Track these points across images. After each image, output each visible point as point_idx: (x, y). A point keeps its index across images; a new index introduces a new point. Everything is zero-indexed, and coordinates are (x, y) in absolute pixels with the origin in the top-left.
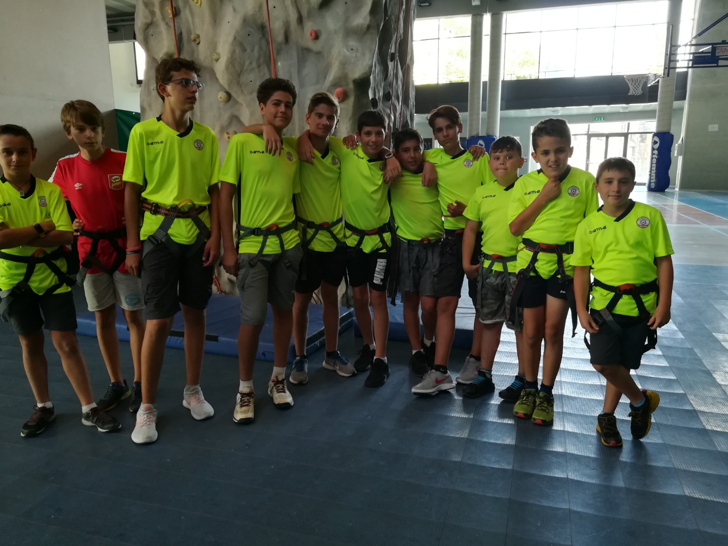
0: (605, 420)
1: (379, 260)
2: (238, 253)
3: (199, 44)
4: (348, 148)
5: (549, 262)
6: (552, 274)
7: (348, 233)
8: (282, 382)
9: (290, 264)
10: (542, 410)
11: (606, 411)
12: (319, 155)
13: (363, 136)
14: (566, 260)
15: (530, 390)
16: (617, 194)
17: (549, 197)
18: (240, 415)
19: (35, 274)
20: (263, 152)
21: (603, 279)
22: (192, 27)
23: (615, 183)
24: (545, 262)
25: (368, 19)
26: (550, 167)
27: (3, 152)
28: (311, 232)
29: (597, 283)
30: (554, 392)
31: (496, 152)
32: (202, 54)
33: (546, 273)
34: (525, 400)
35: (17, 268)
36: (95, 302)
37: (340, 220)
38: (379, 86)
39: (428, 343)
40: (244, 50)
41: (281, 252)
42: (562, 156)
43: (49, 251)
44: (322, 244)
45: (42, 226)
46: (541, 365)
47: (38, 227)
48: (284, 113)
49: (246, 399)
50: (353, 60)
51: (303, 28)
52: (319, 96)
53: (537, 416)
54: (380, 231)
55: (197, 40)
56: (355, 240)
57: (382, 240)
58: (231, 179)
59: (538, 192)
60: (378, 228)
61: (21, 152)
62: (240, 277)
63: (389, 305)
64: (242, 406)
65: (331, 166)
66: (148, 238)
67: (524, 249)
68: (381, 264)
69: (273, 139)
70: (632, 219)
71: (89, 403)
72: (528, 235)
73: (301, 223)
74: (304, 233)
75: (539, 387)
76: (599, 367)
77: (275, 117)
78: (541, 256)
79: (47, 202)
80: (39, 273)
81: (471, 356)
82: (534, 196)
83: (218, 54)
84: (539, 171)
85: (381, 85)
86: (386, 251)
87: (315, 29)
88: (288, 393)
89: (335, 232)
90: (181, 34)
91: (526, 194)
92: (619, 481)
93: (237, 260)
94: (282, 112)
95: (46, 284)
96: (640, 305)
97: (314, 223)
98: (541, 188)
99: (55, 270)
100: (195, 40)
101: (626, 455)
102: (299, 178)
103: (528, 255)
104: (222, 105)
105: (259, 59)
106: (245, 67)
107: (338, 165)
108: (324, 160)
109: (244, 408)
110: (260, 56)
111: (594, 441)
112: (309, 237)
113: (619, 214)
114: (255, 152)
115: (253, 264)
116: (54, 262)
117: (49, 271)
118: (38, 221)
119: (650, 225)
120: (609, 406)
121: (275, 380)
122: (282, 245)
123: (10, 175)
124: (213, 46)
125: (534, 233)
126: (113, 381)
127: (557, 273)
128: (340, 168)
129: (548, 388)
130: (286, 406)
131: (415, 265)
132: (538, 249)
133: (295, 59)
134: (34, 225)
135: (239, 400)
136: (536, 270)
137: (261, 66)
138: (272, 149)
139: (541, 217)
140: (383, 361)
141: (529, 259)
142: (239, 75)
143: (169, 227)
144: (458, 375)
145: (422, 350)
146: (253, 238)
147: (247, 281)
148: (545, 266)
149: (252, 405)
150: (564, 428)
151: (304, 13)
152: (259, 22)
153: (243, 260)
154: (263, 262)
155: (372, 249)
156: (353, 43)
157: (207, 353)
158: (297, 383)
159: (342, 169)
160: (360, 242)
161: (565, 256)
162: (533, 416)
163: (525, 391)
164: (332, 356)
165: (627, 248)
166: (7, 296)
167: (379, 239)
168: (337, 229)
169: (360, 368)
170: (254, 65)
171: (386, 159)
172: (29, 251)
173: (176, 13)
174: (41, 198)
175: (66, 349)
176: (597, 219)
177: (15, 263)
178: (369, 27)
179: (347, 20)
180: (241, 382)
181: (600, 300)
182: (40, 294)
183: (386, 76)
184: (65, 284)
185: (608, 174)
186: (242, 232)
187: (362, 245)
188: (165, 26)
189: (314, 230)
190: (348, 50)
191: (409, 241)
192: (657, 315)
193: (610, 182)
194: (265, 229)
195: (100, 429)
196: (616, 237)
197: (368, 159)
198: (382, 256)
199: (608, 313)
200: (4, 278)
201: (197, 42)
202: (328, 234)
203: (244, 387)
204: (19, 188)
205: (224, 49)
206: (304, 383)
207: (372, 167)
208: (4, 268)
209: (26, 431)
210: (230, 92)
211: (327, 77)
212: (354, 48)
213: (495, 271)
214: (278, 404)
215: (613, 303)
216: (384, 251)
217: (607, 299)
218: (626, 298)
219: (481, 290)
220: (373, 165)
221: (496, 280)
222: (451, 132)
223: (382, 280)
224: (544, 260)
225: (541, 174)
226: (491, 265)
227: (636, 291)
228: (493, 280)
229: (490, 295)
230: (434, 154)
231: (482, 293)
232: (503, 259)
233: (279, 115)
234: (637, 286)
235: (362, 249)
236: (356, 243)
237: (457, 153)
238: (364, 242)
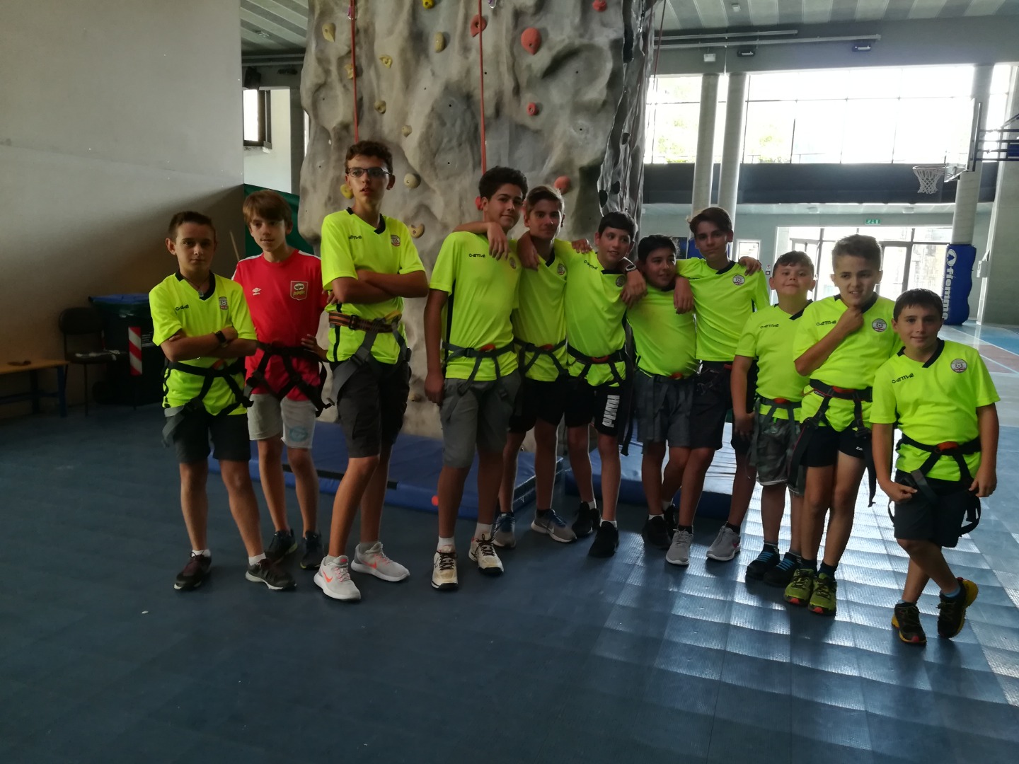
0: (904, 611)
1: (609, 397)
2: (445, 378)
3: (384, 113)
4: (578, 252)
5: (843, 410)
6: (848, 425)
7: (572, 359)
8: (489, 542)
9: (505, 394)
10: (822, 595)
11: (907, 600)
12: (543, 261)
14: (865, 410)
15: (807, 570)
16: (921, 335)
17: (848, 330)
18: (441, 578)
19: (211, 389)
20: (484, 256)
22: (376, 91)
23: (919, 321)
24: (839, 410)
25: (605, 92)
26: (850, 292)
27: (184, 243)
28: (529, 356)
29: (906, 440)
32: (388, 125)
33: (840, 424)
34: (799, 583)
35: (192, 381)
36: (258, 429)
37: (563, 343)
40: (443, 124)
41: (496, 379)
42: (865, 281)
43: (230, 362)
44: (542, 371)
45: (224, 334)
47: (220, 335)
49: (447, 560)
50: (581, 143)
51: (519, 101)
52: (539, 191)
53: (816, 602)
54: (611, 359)
55: (382, 109)
56: (579, 368)
57: (614, 371)
58: (446, 287)
59: (834, 322)
60: (609, 356)
61: (204, 244)
62: (445, 407)
64: (442, 569)
65: (556, 275)
67: (813, 393)
68: (612, 402)
69: (499, 239)
70: (945, 362)
71: (258, 553)
72: (816, 375)
74: (521, 358)
75: (819, 567)
76: (904, 541)
77: (501, 215)
78: (833, 402)
79: (229, 304)
80: (216, 388)
81: (729, 526)
82: (830, 327)
83: (409, 127)
84: (837, 298)
85: (609, 175)
86: (618, 385)
87: (536, 102)
88: (496, 557)
89: (558, 357)
90: (361, 99)
91: (818, 324)
92: (924, 684)
93: (444, 386)
94: (509, 210)
95: (223, 402)
96: (963, 467)
97: (533, 345)
98: (837, 318)
99: (234, 386)
100: (379, 108)
101: (930, 655)
103: (818, 401)
104: (408, 190)
105: (460, 136)
106: (443, 145)
107: (564, 275)
108: (548, 268)
109: (445, 572)
110: (462, 132)
111: (890, 637)
112: (527, 362)
114: (475, 255)
115: (463, 392)
116: (233, 376)
117: (227, 387)
118: (219, 328)
119: (967, 370)
120: (910, 594)
121: (481, 539)
122: (497, 370)
123: (188, 272)
124: (403, 117)
125: (825, 374)
126: (277, 529)
127: (853, 424)
128: (566, 278)
129: (830, 568)
130: (494, 572)
131: (663, 408)
132: (830, 393)
133: (506, 138)
134: (215, 332)
135: (439, 562)
136: (827, 420)
137: (463, 145)
138: (497, 251)
139: (836, 355)
140: (612, 525)
141: (818, 406)
142: (434, 155)
144: (710, 549)
146: (464, 360)
147: (454, 412)
148: (838, 415)
149: (455, 568)
150: (851, 618)
151: (523, 81)
152: (464, 90)
153: (451, 387)
154: (474, 390)
155: (600, 381)
156: (582, 121)
159: (569, 278)
160: (585, 372)
161: (864, 404)
162: (811, 603)
163: (800, 571)
164: (544, 515)
165: (945, 400)
166: (177, 415)
167: (610, 370)
168: (560, 353)
169: (580, 534)
170: (454, 143)
171: (627, 272)
172: (208, 363)
173: (358, 72)
174: (222, 299)
175: (238, 483)
176: (902, 365)
177: (190, 375)
178: (605, 103)
179: (577, 93)
180: (440, 539)
181: (912, 461)
182: (215, 414)
183: (616, 163)
184: (241, 404)
185: (909, 311)
186: (450, 352)
187: (587, 376)
188: (342, 89)
189: (533, 354)
190: (575, 130)
191: (656, 376)
192: (980, 479)
193: (912, 320)
194: (479, 350)
195: (270, 587)
196: (927, 386)
197: (603, 269)
198: (614, 391)
199: (921, 476)
200: (174, 392)
201: (382, 111)
202: (550, 360)
203: (444, 545)
204: (197, 287)
205: (418, 121)
206: (512, 546)
207: (606, 279)
208: (176, 380)
209: (182, 583)
210: (421, 175)
211: (547, 163)
212: (584, 128)
213: (778, 419)
214: (486, 568)
215: (928, 465)
216: (616, 385)
217: (921, 460)
218: (945, 460)
219: (758, 443)
220: (609, 277)
221: (779, 429)
222: (718, 240)
223: (613, 422)
224: (838, 408)
225: (839, 300)
226: (772, 412)
227: (957, 451)
228: (774, 430)
229: (770, 450)
230: (691, 267)
231: (760, 447)
232: (791, 405)
233: (506, 213)
234: (960, 444)
235: (586, 381)
236: (580, 372)
237: (724, 266)
238: (589, 371)
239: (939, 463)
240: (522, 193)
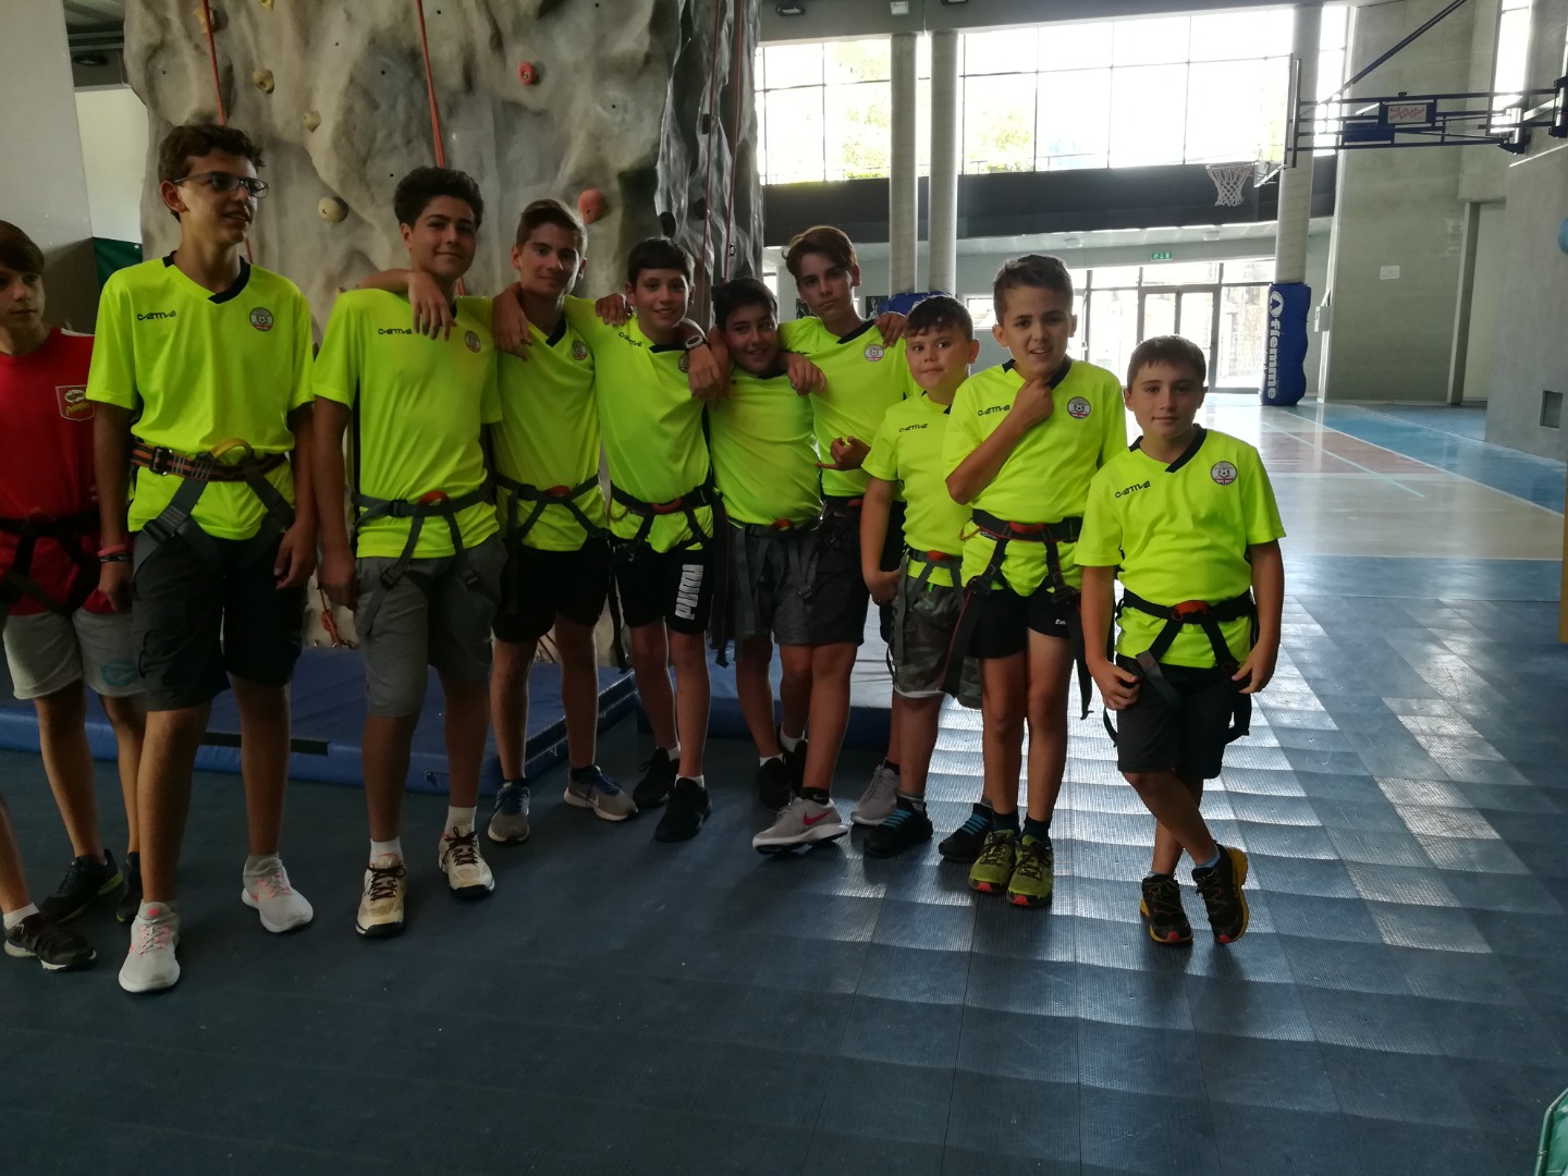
0: (1156, 890)
1: (685, 567)
2: (356, 558)
3: (270, 91)
4: (607, 323)
5: (1029, 560)
6: (1037, 585)
7: (618, 509)
8: (468, 840)
9: (475, 579)
10: (1028, 874)
11: (1162, 871)
12: (542, 337)
13: (641, 291)
14: (1064, 556)
15: (1004, 832)
17: (1029, 420)
18: (370, 917)
20: (409, 332)
21: (1143, 591)
22: (254, 53)
23: (1165, 390)
24: (1021, 561)
25: (647, 40)
26: (1031, 352)
28: (527, 507)
29: (1131, 599)
30: (1053, 834)
31: (916, 334)
32: (280, 110)
33: (1025, 583)
34: (992, 855)
36: (33, 679)
37: (595, 480)
38: (678, 186)
39: (790, 744)
40: (373, 105)
41: (453, 552)
42: (1055, 330)
44: (552, 533)
46: (1023, 776)
48: (455, 245)
49: (384, 881)
50: (616, 130)
51: (503, 59)
52: (541, 208)
53: (1019, 888)
54: (687, 503)
55: (266, 84)
56: (634, 524)
57: (693, 524)
59: (1007, 408)
60: (683, 497)
62: (362, 611)
64: (375, 897)
65: (570, 362)
66: (145, 527)
67: (978, 535)
68: (691, 575)
69: (431, 303)
70: (1202, 463)
71: (18, 904)
72: (982, 502)
74: (510, 510)
75: (1022, 824)
77: (435, 251)
78: (1012, 547)
81: (886, 766)
82: (998, 419)
83: (315, 115)
84: (1008, 366)
85: (682, 185)
86: (701, 548)
87: (532, 61)
88: (481, 863)
89: (583, 508)
90: (230, 70)
91: (981, 413)
92: (1184, 1019)
93: (354, 573)
94: (449, 243)
96: (1218, 643)
97: (533, 487)
98: (1010, 400)
100: (262, 84)
101: (1198, 964)
103: (986, 547)
104: (328, 226)
105: (407, 126)
106: (378, 144)
107: (588, 359)
108: (553, 350)
109: (381, 902)
110: (409, 118)
111: (1135, 936)
112: (522, 518)
113: (1175, 457)
114: (390, 332)
115: (391, 582)
119: (1237, 479)
120: (1164, 861)
121: (453, 835)
122: (456, 537)
124: (305, 99)
125: (998, 500)
126: (78, 852)
127: (1046, 583)
128: (592, 368)
129: (1039, 827)
130: (477, 894)
131: (762, 578)
132: (1005, 534)
133: (489, 128)
135: (370, 885)
136: (1005, 579)
137: (414, 142)
138: (428, 324)
139: (1013, 465)
140: (694, 785)
141: (989, 555)
142: (364, 161)
143: (194, 501)
144: (855, 808)
146: (388, 522)
147: (378, 620)
148: (1021, 569)
149: (398, 894)
150: (1074, 910)
151: (506, 25)
152: (404, 44)
153: (368, 571)
154: (414, 576)
155: (671, 544)
156: (615, 92)
158: (503, 839)
159: (596, 367)
160: (645, 529)
161: (1062, 547)
162: (1010, 889)
163: (994, 835)
164: (584, 777)
165: (1192, 528)
167: (686, 522)
168: (585, 502)
169: (645, 801)
170: (398, 139)
171: (688, 350)
173: (218, 24)
176: (1130, 467)
178: (648, 58)
179: (601, 41)
180: (373, 843)
181: (1136, 636)
183: (693, 165)
185: (1149, 373)
186: (363, 509)
187: (649, 536)
188: (194, 52)
189: (534, 503)
190: (604, 108)
191: (748, 526)
192: (1252, 662)
193: (1154, 388)
194: (416, 502)
195: (45, 965)
196: (1170, 503)
197: (652, 344)
198: (694, 558)
199: (1153, 661)
201: (267, 89)
202: (568, 512)
203: (380, 854)
205: (328, 104)
206: (520, 839)
207: (662, 362)
210: (344, 198)
211: (562, 168)
212: (618, 103)
213: (935, 585)
214: (459, 889)
215: (1163, 643)
216: (697, 546)
217: (1151, 635)
218: (1189, 631)
219: (904, 626)
220: (662, 357)
221: (937, 604)
222: (835, 284)
223: (693, 610)
224: (1020, 557)
225: (1011, 371)
226: (926, 573)
227: (1208, 616)
228: (927, 604)
229: (922, 637)
230: (802, 333)
231: (906, 631)
232: (952, 562)
233: (444, 248)
234: (1212, 605)
235: (649, 544)
236: (636, 530)
237: (850, 330)
238: (652, 528)
239: (1179, 638)
240: (472, 213)
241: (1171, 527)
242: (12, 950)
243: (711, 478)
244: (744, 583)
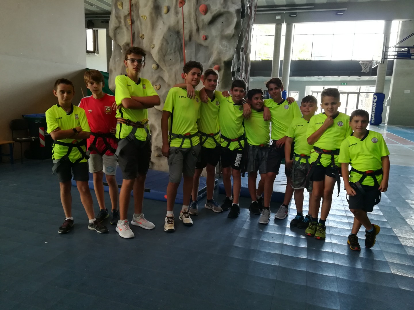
0: (352, 238)
2: (170, 147)
3: (143, 39)
4: (224, 97)
5: (327, 159)
6: (329, 165)
7: (222, 140)
8: (187, 213)
9: (194, 153)
10: (320, 232)
11: (353, 233)
12: (210, 100)
13: (234, 91)
14: (336, 158)
15: (314, 222)
16: (360, 128)
17: (328, 126)
18: (168, 227)
19: (72, 152)
20: (185, 97)
22: (140, 30)
23: (360, 122)
24: (325, 159)
25: (234, 31)
26: (328, 111)
27: (60, 92)
28: (204, 138)
29: (353, 170)
31: (304, 103)
32: (145, 45)
33: (326, 164)
34: (311, 227)
35: (64, 149)
36: (93, 168)
37: (218, 133)
40: (168, 43)
42: (334, 106)
43: (79, 141)
44: (209, 144)
45: (76, 129)
47: (75, 130)
48: (197, 79)
49: (170, 220)
50: (224, 51)
51: (199, 34)
52: (209, 71)
53: (318, 235)
54: (239, 139)
55: (142, 37)
57: (240, 144)
59: (322, 123)
61: (69, 93)
62: (170, 159)
63: (242, 177)
64: (168, 223)
65: (215, 105)
67: (315, 152)
68: (239, 156)
69: (191, 91)
70: (369, 138)
71: (92, 218)
72: (316, 145)
73: (201, 134)
74: (201, 139)
75: (319, 221)
76: (353, 210)
77: (192, 80)
78: (323, 155)
79: (79, 117)
80: (74, 151)
81: (284, 205)
82: (321, 125)
83: (154, 45)
85: (236, 65)
87: (206, 35)
88: (190, 219)
89: (216, 139)
90: (134, 33)
91: (316, 124)
92: (359, 266)
93: (169, 150)
94: (196, 78)
95: (77, 157)
96: (375, 180)
97: (206, 133)
98: (323, 121)
99: (81, 151)
100: (141, 37)
101: (362, 255)
102: (201, 111)
104: (154, 71)
106: (168, 52)
107: (219, 105)
108: (212, 103)
109: (170, 225)
110: (176, 47)
111: (346, 248)
112: (203, 140)
113: (362, 137)
114: (181, 97)
115: (177, 152)
116: (81, 147)
117: (78, 151)
118: (75, 127)
119: (378, 142)
120: (355, 231)
121: (184, 211)
122: (191, 143)
123: (62, 104)
124: (151, 41)
125: (321, 144)
126: (101, 208)
127: (331, 164)
128: (219, 107)
129: (323, 221)
130: (189, 225)
131: (256, 158)
132: (322, 152)
133: (194, 49)
134: (73, 128)
135: (167, 221)
136: (320, 162)
137: (176, 52)
138: (190, 95)
140: (237, 205)
141: (317, 157)
142: (164, 56)
143: (135, 132)
144: (276, 214)
145: (257, 201)
146: (178, 139)
147: (173, 161)
148: (325, 161)
149: (173, 223)
150: (331, 241)
151: (200, 26)
152: (176, 30)
153: (172, 150)
154: (182, 152)
155: (234, 148)
156: (225, 43)
157: (145, 198)
158: (193, 214)
159: (220, 107)
161: (335, 156)
162: (316, 235)
163: (312, 223)
164: (210, 202)
165: (368, 153)
166: (58, 162)
167: (238, 144)
168: (217, 137)
169: (224, 209)
170: (173, 51)
171: (243, 104)
172: (70, 141)
173: (133, 22)
174: (76, 115)
175: (84, 190)
176: (352, 140)
177: (63, 146)
178: (234, 35)
179: (222, 31)
180: (168, 211)
181: (355, 178)
182: (73, 162)
183: (239, 60)
184: (85, 158)
185: (356, 118)
186: (172, 136)
187: (229, 146)
188: (126, 29)
189: (206, 137)
190: (222, 46)
191: (253, 146)
193: (357, 121)
194: (184, 135)
195: (98, 232)
196: (362, 148)
197: (234, 103)
198: (240, 152)
199: (359, 184)
200: (57, 153)
202: (213, 140)
203: (169, 214)
204: (66, 110)
205: (157, 42)
206: (197, 214)
208: (57, 149)
209: (62, 231)
210: (159, 64)
211: (210, 60)
212: (225, 45)
213: (302, 163)
214: (186, 223)
215: (362, 180)
216: (241, 149)
217: (360, 178)
218: (368, 177)
219: (294, 172)
220: (236, 107)
221: (303, 167)
222: (277, 91)
223: (239, 164)
224: (325, 158)
225: (324, 114)
226: (300, 160)
227: (373, 174)
228: (301, 167)
229: (299, 175)
231: (295, 173)
232: (307, 157)
233: (194, 79)
234: (374, 171)
235: (229, 148)
236: (226, 145)
237: (280, 101)
238: (230, 145)
239: (366, 179)
240: (201, 72)
241: (363, 154)
242: (89, 228)
243: (245, 134)
244: (251, 159)
